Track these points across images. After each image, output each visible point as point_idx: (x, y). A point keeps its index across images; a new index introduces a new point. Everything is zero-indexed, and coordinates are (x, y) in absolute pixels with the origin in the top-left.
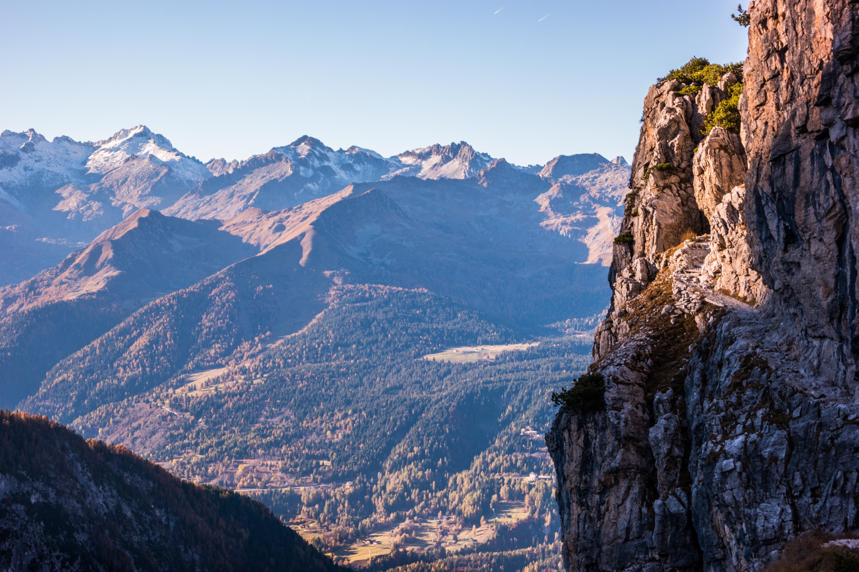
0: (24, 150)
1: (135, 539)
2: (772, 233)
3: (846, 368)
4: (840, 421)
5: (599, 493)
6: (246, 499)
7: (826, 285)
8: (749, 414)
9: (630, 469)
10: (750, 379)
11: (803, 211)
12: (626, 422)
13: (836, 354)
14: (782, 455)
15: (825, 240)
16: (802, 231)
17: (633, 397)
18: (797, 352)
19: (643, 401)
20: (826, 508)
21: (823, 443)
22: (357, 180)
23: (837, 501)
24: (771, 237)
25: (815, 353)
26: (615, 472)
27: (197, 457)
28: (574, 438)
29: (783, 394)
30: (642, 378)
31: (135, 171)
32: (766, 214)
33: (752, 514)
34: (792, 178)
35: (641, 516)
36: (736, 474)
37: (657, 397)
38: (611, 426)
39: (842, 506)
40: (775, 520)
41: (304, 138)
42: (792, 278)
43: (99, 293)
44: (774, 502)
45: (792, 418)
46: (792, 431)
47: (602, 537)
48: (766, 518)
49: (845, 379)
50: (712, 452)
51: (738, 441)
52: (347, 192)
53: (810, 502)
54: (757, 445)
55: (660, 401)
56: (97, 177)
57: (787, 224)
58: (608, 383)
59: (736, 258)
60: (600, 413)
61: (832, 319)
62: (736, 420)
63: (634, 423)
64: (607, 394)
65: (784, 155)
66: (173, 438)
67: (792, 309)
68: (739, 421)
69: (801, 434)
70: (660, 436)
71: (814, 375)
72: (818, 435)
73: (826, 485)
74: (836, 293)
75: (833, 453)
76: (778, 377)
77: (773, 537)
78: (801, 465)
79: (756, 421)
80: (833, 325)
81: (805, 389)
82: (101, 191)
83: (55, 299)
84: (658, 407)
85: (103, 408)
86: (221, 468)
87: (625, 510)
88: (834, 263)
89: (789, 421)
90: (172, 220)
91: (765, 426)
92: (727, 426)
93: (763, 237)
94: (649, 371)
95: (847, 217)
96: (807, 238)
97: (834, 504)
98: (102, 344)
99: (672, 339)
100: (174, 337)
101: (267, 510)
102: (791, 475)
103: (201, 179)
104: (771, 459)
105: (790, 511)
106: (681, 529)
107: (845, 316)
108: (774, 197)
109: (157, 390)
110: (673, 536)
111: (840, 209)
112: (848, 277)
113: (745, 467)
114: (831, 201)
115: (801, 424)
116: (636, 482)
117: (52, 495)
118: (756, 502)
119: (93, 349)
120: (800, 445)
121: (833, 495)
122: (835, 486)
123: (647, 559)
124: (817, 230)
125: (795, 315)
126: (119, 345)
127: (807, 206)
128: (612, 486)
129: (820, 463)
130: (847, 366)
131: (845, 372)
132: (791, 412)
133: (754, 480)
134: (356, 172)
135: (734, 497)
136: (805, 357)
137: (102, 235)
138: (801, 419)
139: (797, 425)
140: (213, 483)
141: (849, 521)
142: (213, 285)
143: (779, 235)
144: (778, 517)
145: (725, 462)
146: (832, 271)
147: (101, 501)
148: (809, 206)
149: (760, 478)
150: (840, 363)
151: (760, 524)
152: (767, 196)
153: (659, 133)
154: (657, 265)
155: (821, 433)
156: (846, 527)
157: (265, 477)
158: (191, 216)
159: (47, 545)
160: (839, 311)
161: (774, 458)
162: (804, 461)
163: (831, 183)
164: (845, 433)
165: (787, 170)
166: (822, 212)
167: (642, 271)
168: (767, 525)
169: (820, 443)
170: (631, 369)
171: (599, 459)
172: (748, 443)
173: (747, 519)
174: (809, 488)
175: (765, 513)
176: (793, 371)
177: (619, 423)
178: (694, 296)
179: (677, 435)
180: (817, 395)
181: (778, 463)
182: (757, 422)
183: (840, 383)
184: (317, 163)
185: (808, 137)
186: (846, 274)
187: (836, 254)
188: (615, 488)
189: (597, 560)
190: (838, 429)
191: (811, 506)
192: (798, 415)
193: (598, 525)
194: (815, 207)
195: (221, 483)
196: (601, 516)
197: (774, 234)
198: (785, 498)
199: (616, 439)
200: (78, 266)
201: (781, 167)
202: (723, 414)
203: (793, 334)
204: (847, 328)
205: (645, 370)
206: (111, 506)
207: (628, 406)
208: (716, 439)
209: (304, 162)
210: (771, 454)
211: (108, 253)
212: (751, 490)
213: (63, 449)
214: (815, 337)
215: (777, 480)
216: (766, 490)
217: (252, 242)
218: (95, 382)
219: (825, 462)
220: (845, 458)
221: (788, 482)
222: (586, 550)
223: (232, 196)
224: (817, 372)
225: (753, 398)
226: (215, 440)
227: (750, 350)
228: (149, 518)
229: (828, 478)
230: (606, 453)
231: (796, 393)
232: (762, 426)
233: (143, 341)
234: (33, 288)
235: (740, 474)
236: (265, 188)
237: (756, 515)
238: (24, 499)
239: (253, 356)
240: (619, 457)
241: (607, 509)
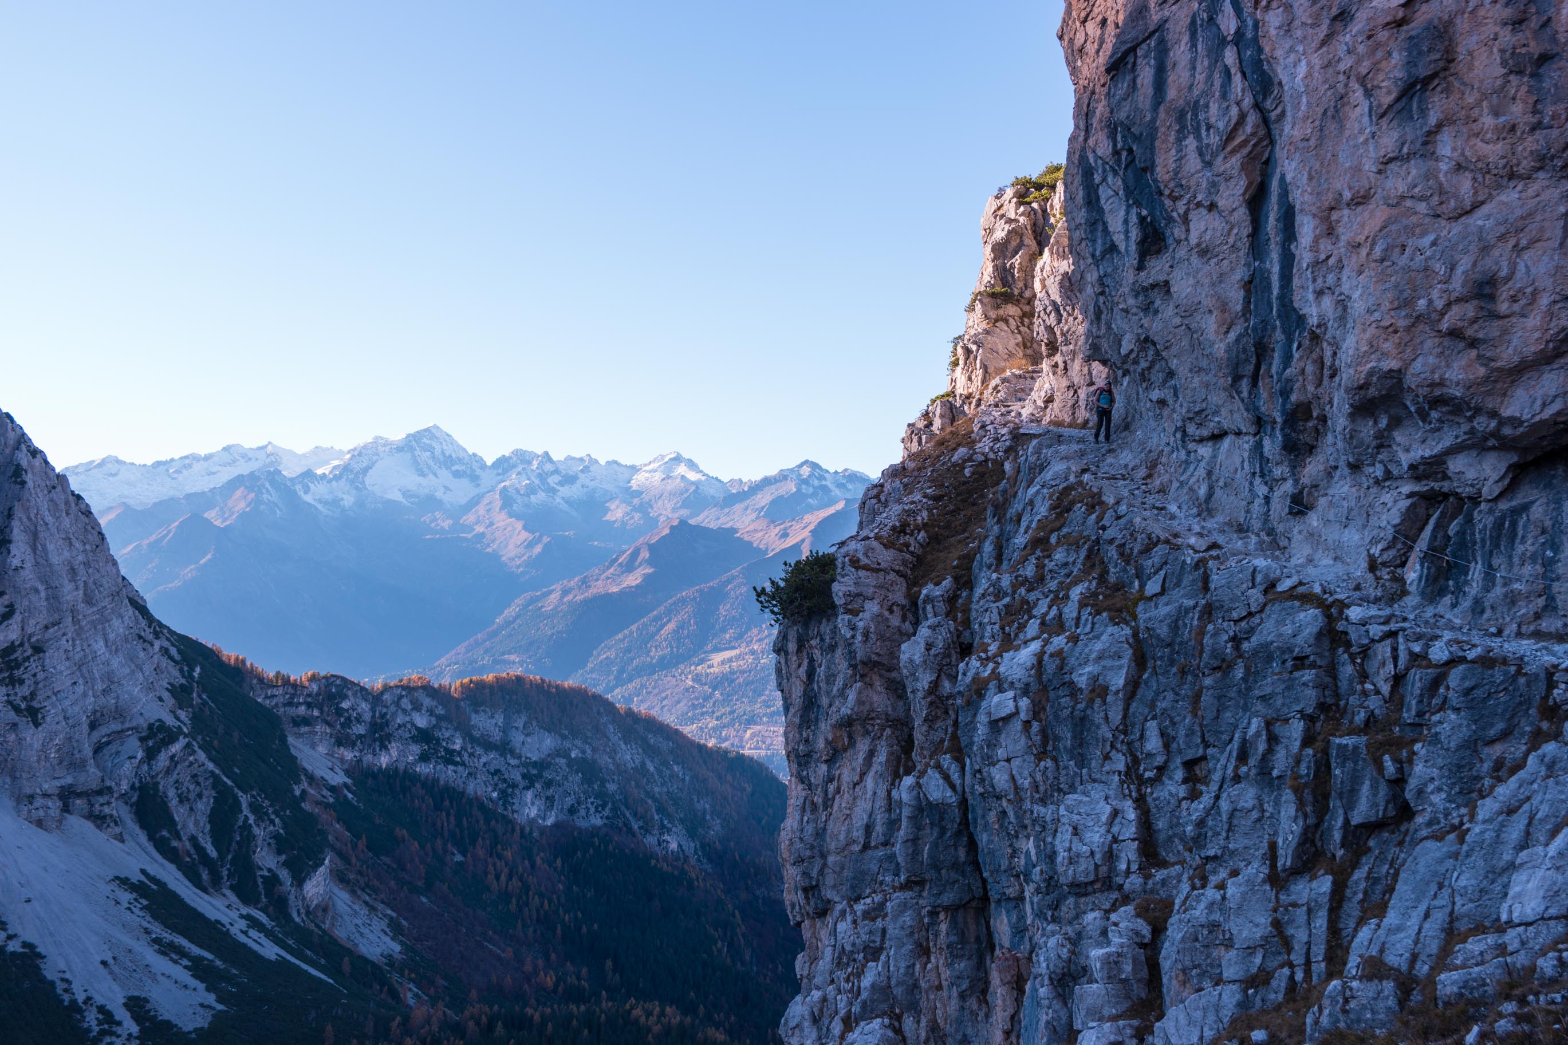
0: (582, 471)
1: (657, 789)
2: (1114, 238)
3: (1271, 489)
4: (1256, 596)
5: (826, 761)
6: (751, 759)
7: (1224, 307)
8: (1057, 597)
9: (872, 719)
10: (1065, 530)
11: (1173, 152)
12: (866, 635)
13: (1246, 464)
14: (1118, 681)
15: (1221, 203)
16: (1170, 196)
17: (883, 592)
18: (1166, 478)
19: (903, 601)
20: (1219, 814)
21: (1213, 650)
22: (849, 496)
23: (1247, 795)
24: (1112, 249)
25: (1201, 472)
26: (847, 723)
27: (713, 723)
28: (794, 666)
29: (1127, 551)
30: (904, 562)
31: (669, 488)
32: (1102, 202)
33: (1048, 818)
34: (1150, 91)
35: (890, 804)
36: (1017, 725)
37: (924, 592)
38: (841, 643)
39: (1263, 811)
40: (1096, 837)
41: (806, 462)
42: (1153, 321)
43: (638, 586)
44: (1097, 792)
45: (1141, 597)
46: (1142, 626)
47: (828, 839)
48: (1076, 831)
49: (1267, 513)
50: (976, 679)
51: (1026, 654)
52: (840, 506)
53: (1182, 795)
54: (1063, 660)
55: (928, 599)
56: (638, 493)
57: (1144, 213)
58: (843, 568)
59: (1073, 360)
60: (828, 620)
61: (1237, 378)
62: (1029, 611)
63: (881, 638)
64: (835, 587)
65: (1133, 49)
66: (694, 707)
67: (1157, 391)
68: (1035, 612)
69: (1163, 631)
70: (917, 659)
71: (1199, 515)
72: (1202, 632)
73: (1222, 753)
74: (1247, 320)
75: (1239, 673)
76: (1118, 518)
77: (1092, 878)
78: (1161, 705)
79: (1066, 610)
80: (1239, 393)
81: (1176, 536)
82: (641, 504)
83: (602, 591)
84: (924, 609)
85: (638, 681)
86: (732, 732)
87: (865, 793)
88: (1242, 253)
89: (1136, 605)
90: (698, 527)
91: (1083, 618)
92: (1010, 625)
93: (1098, 253)
94: (919, 552)
95: (1272, 143)
96: (1181, 211)
97: (1241, 804)
98: (638, 629)
99: (964, 501)
100: (696, 624)
101: (767, 768)
102: (1138, 727)
103: (722, 496)
104: (1093, 691)
105: (1132, 815)
106: (949, 834)
107: (1268, 370)
108: (1118, 162)
109: (682, 666)
110: (935, 845)
111: (1256, 126)
112: (1275, 279)
113: (1037, 711)
114: (1234, 111)
115: (1163, 610)
116: (883, 743)
117: (589, 751)
118: (1060, 790)
119: (631, 633)
120: (1161, 658)
121: (1237, 779)
122: (1243, 757)
123: (896, 884)
124: (1204, 184)
125: (1162, 403)
126: (652, 629)
127: (1179, 140)
128: (845, 750)
129: (1206, 698)
130: (1272, 484)
131: (1267, 499)
132: (1142, 586)
133: (1057, 739)
134: (848, 490)
135: (1013, 778)
136: (1182, 483)
137: (641, 541)
138: (1164, 599)
139: (1153, 613)
140: (725, 745)
141: (1281, 852)
142: (729, 581)
143: (1127, 238)
144: (1103, 830)
145: (996, 699)
146: (1240, 274)
147: (628, 757)
148: (1185, 138)
149: (1069, 735)
150: (1257, 481)
151: (1062, 841)
152: (1105, 163)
153: (993, 250)
154: (966, 408)
155: (1210, 628)
156: (1273, 866)
157: (769, 740)
158: (713, 525)
159: (584, 793)
160: (1253, 360)
161: (1099, 690)
162: (1170, 695)
163: (1233, 71)
164: (1269, 625)
165: (1139, 81)
166: (1214, 140)
167: (942, 416)
168: (1077, 847)
169: (1207, 649)
170: (885, 545)
171: (824, 701)
172: (1046, 657)
173: (1038, 828)
174: (1178, 760)
175: (1075, 817)
176: (1154, 507)
177: (853, 637)
178: (1004, 431)
179: (949, 656)
180: (1202, 544)
181: (1109, 699)
182: (1070, 611)
183: (1256, 525)
184: (816, 483)
186: (1269, 272)
187: (1246, 231)
188: (850, 753)
189: (818, 881)
190: (1250, 614)
191: (1184, 804)
192: (1157, 589)
193: (824, 819)
194: (1198, 137)
195: (732, 745)
196: (828, 803)
197: (1119, 239)
198: (1122, 782)
199: (851, 666)
200: (621, 565)
201: (1129, 78)
202: (1007, 600)
203: (1158, 446)
204: (1271, 395)
205: (912, 549)
206: (637, 762)
207: (872, 608)
208: (986, 651)
209: (805, 482)
210: (1095, 679)
211: (645, 554)
212: (1049, 763)
213: (599, 713)
214: (1201, 440)
215: (1104, 741)
216: (1082, 762)
217: (762, 546)
218: (632, 659)
219: (1219, 698)
220: (1268, 685)
221: (1130, 744)
222: (803, 861)
223: (747, 508)
224: (1206, 508)
225: (1066, 564)
226: (728, 709)
227: (1072, 479)
228: (668, 773)
229: (1225, 737)
230: (835, 689)
231: (1156, 545)
232: (1078, 619)
233: (671, 626)
234: (585, 583)
235: (1027, 724)
236: (774, 502)
237: (1057, 820)
238: (566, 754)
239: (760, 640)
240: (852, 696)
241: (838, 790)
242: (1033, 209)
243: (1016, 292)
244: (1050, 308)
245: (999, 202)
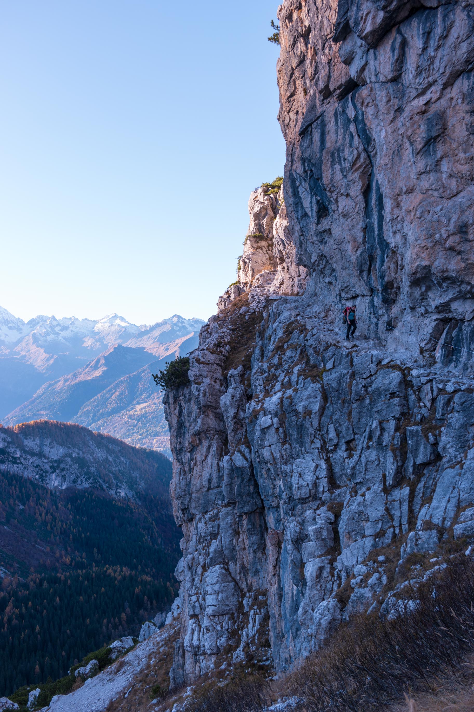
0: (71, 324)
1: (114, 469)
2: (306, 210)
3: (378, 320)
4: (373, 367)
5: (189, 452)
6: (157, 452)
7: (355, 240)
8: (288, 372)
9: (209, 431)
10: (290, 342)
11: (330, 171)
12: (205, 393)
13: (367, 309)
14: (316, 408)
15: (352, 193)
16: (329, 191)
17: (212, 373)
18: (333, 317)
19: (221, 377)
20: (361, 463)
21: (356, 392)
22: (195, 330)
23: (373, 454)
24: (306, 215)
26: (198, 434)
27: (138, 437)
28: (173, 409)
29: (318, 350)
30: (220, 360)
31: (112, 330)
32: (300, 194)
33: (288, 471)
34: (319, 144)
35: (219, 469)
36: (273, 430)
37: (230, 372)
38: (194, 397)
39: (380, 460)
40: (309, 477)
41: (175, 316)
42: (325, 247)
43: (100, 376)
44: (309, 458)
45: (325, 370)
46: (325, 383)
47: (192, 486)
48: (300, 475)
49: (377, 330)
50: (254, 410)
51: (275, 398)
52: (191, 335)
53: (345, 456)
54: (292, 400)
55: (232, 376)
56: (98, 333)
57: (319, 198)
58: (193, 364)
59: (291, 265)
60: (187, 388)
61: (362, 271)
62: (276, 379)
63: (212, 394)
64: (190, 372)
65: (310, 125)
66: (129, 430)
67: (328, 278)
68: (279, 379)
69: (334, 385)
70: (228, 403)
72: (351, 384)
73: (361, 437)
74: (365, 245)
75: (367, 401)
76: (313, 335)
77: (308, 495)
78: (335, 417)
79: (292, 378)
80: (363, 278)
81: (338, 342)
82: (100, 338)
83: (83, 379)
84: (230, 380)
85: (102, 420)
86: (147, 440)
87: (207, 465)
88: (361, 216)
89: (322, 374)
90: (127, 348)
91: (300, 381)
92: (268, 385)
93: (299, 217)
94: (227, 355)
95: (372, 166)
96: (335, 197)
97: (370, 459)
98: (101, 396)
99: (246, 330)
100: (128, 392)
101: (164, 456)
102: (325, 427)
103: (137, 332)
104: (305, 413)
105: (324, 466)
106: (246, 480)
107: (375, 267)
108: (306, 175)
109: (123, 412)
110: (240, 486)
111: (365, 159)
112: (376, 227)
113: (281, 423)
114: (355, 152)
115: (334, 375)
116: (215, 442)
117: (81, 454)
118: (293, 458)
119: (98, 398)
120: (334, 397)
121: (368, 448)
122: (370, 438)
123: (224, 504)
124: (344, 185)
125: (330, 283)
126: (108, 396)
127: (332, 166)
128: (198, 446)
129: (354, 413)
130: (378, 317)
131: (377, 324)
132: (325, 365)
133: (291, 435)
134: (195, 327)
135: (272, 453)
136: (340, 318)
137: (100, 355)
138: (334, 370)
139: (330, 377)
140: (144, 446)
141: (388, 478)
142: (142, 372)
143: (312, 210)
144: (312, 474)
145: (263, 419)
146: (361, 225)
147: (100, 455)
148: (335, 165)
149: (296, 433)
150: (372, 316)
151: (295, 480)
152: (301, 176)
153: (254, 216)
154: (245, 288)
155: (354, 382)
156: (385, 485)
157: (164, 443)
158: (134, 346)
159: (80, 473)
160: (368, 263)
161: (308, 412)
162: (338, 413)
163: (354, 134)
164: (379, 379)
165: (314, 139)
166: (347, 165)
167: (234, 293)
168: (301, 482)
169: (353, 392)
170: (211, 352)
171: (187, 424)
172: (284, 399)
173: (284, 475)
174: (343, 441)
175: (300, 469)
176: (329, 330)
177: (199, 395)
178: (262, 298)
179: (242, 401)
180: (350, 346)
181: (312, 416)
182: (294, 378)
183: (372, 336)
184: (180, 325)
185: (331, 101)
186: (373, 224)
187: (363, 206)
188: (200, 447)
189: (188, 505)
190: (371, 375)
191: (347, 460)
192: (331, 366)
193: (189, 477)
194: (340, 164)
195: (148, 446)
196: (191, 470)
197: (308, 210)
198: (319, 452)
199: (198, 408)
200: (91, 367)
201: (309, 138)
202: (266, 374)
203: (330, 302)
204: (376, 278)
205: (223, 353)
206: (104, 457)
207: (207, 381)
208: (258, 398)
209: (175, 324)
210: (306, 407)
211: (103, 361)
212: (288, 446)
213: (85, 436)
214: (348, 299)
215: (311, 434)
216: (302, 445)
217: (157, 355)
218: (99, 410)
219: (359, 413)
220: (380, 406)
221: (322, 435)
222: (181, 497)
223: (149, 338)
225: (291, 357)
226: (145, 430)
227: (293, 319)
228: (118, 461)
229: (363, 430)
230: (192, 419)
231: (330, 346)
232: (298, 381)
233: (117, 394)
234: (75, 376)
235: (277, 429)
236: (161, 335)
237: (292, 471)
238: (70, 456)
239: (158, 398)
240: (199, 421)
241: (195, 464)
242: (271, 197)
243: (265, 235)
244: (280, 242)
245: (256, 195)
